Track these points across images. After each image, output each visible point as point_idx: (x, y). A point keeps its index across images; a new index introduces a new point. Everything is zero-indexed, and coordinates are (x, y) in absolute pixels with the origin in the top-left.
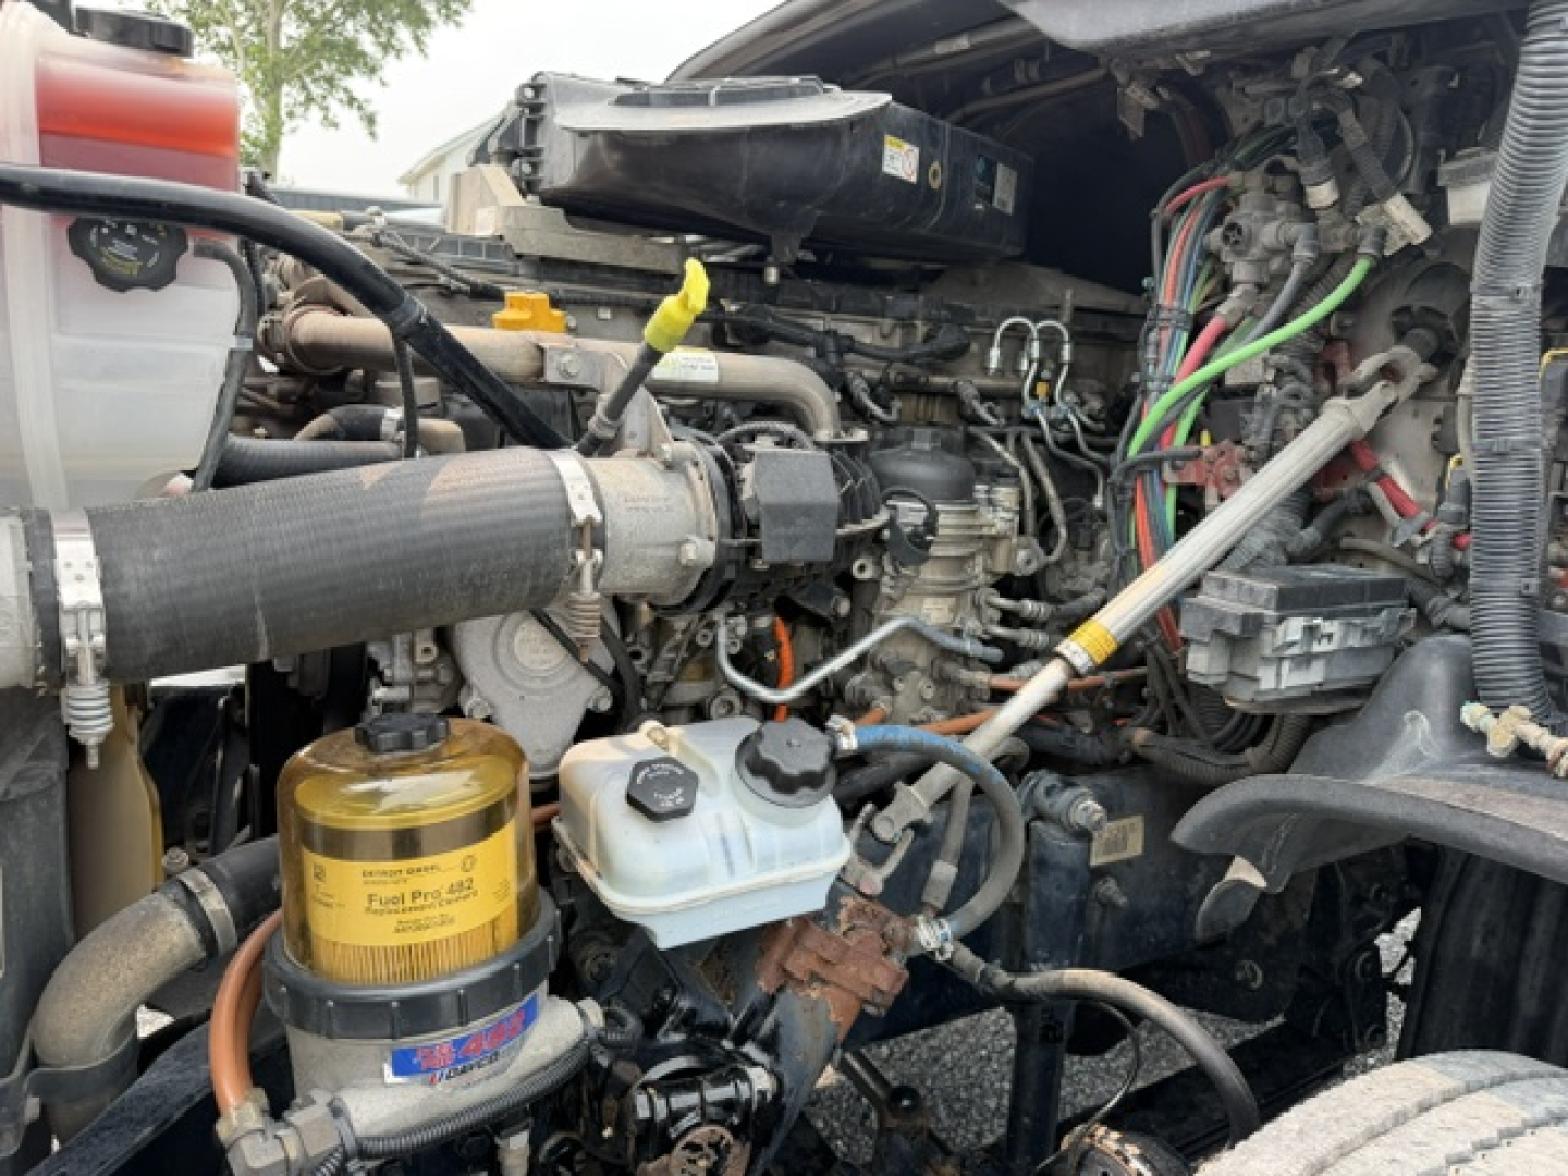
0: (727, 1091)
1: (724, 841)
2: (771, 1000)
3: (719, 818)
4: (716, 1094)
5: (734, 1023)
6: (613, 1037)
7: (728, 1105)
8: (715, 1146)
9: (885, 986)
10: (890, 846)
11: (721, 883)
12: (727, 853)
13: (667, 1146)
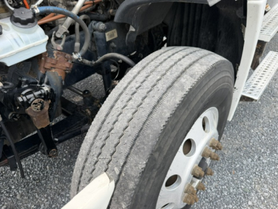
0: (39, 92)
1: (15, 40)
2: (44, 75)
3: (12, 35)
4: (37, 93)
5: (38, 82)
6: (6, 87)
7: (41, 95)
8: (40, 102)
9: (68, 66)
10: (61, 39)
11: (17, 49)
12: (16, 42)
13: (30, 105)
